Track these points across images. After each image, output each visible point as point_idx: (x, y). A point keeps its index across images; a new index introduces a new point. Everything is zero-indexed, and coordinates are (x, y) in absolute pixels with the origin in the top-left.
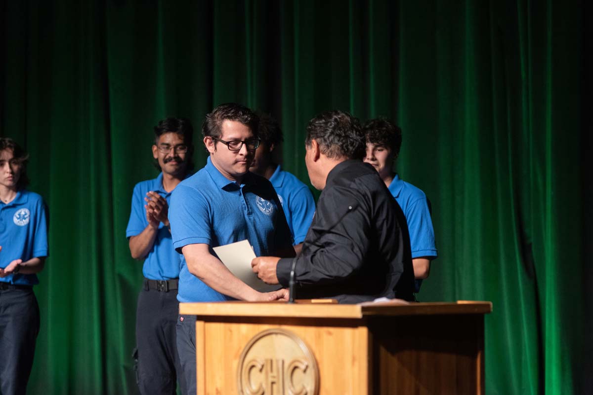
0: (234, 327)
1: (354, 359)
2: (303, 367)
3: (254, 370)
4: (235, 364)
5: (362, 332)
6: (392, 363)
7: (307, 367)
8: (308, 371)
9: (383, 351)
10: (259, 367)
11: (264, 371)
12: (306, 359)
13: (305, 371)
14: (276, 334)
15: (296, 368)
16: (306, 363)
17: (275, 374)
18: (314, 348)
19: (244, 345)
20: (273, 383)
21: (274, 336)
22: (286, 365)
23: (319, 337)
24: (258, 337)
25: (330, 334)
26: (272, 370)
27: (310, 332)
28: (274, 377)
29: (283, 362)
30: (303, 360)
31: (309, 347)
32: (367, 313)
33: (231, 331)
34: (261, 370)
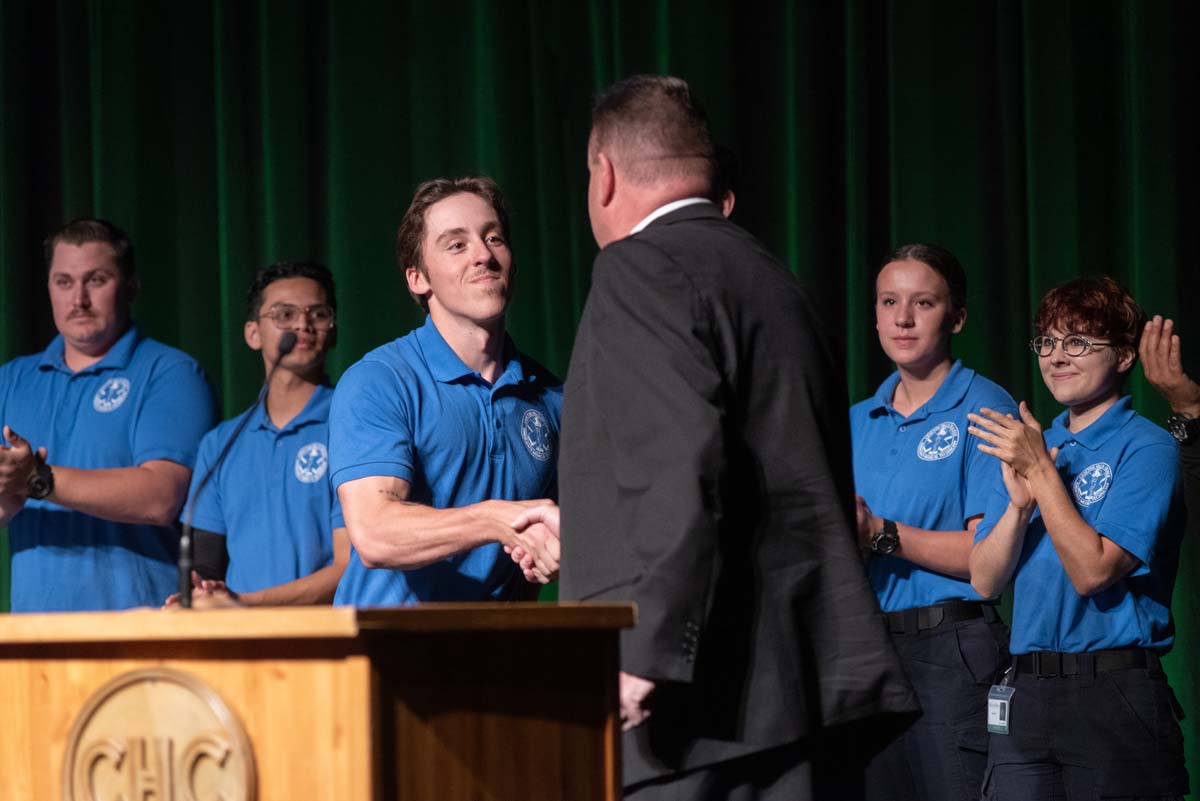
0: (53, 668)
1: (337, 732)
2: (218, 754)
3: (103, 768)
4: (56, 753)
5: (356, 672)
6: (423, 739)
7: (228, 753)
8: (231, 763)
9: (403, 715)
10: (114, 756)
11: (125, 767)
12: (225, 735)
13: (222, 764)
14: (153, 680)
15: (201, 756)
16: (224, 745)
17: (152, 771)
18: (242, 708)
19: (76, 710)
20: (148, 793)
21: (147, 687)
22: (179, 750)
23: (253, 686)
24: (112, 688)
25: (280, 675)
26: (144, 764)
27: (232, 674)
28: (149, 780)
29: (171, 745)
30: (217, 739)
31: (230, 707)
32: (369, 625)
33: (45, 678)
34: (118, 766)
